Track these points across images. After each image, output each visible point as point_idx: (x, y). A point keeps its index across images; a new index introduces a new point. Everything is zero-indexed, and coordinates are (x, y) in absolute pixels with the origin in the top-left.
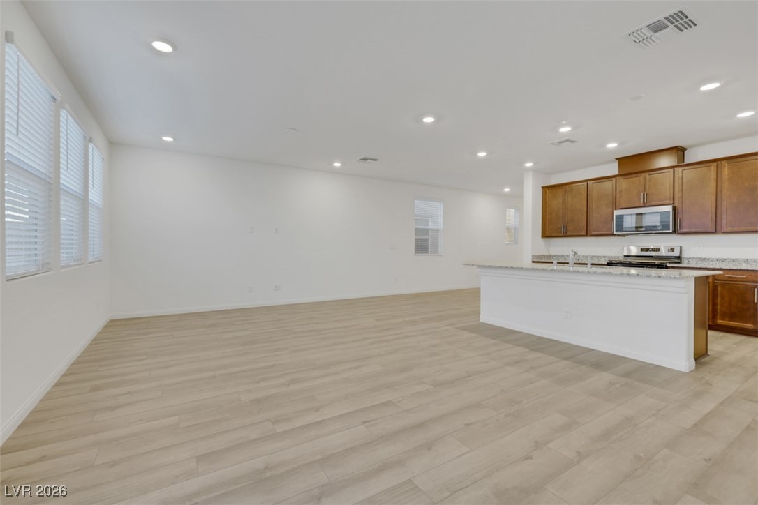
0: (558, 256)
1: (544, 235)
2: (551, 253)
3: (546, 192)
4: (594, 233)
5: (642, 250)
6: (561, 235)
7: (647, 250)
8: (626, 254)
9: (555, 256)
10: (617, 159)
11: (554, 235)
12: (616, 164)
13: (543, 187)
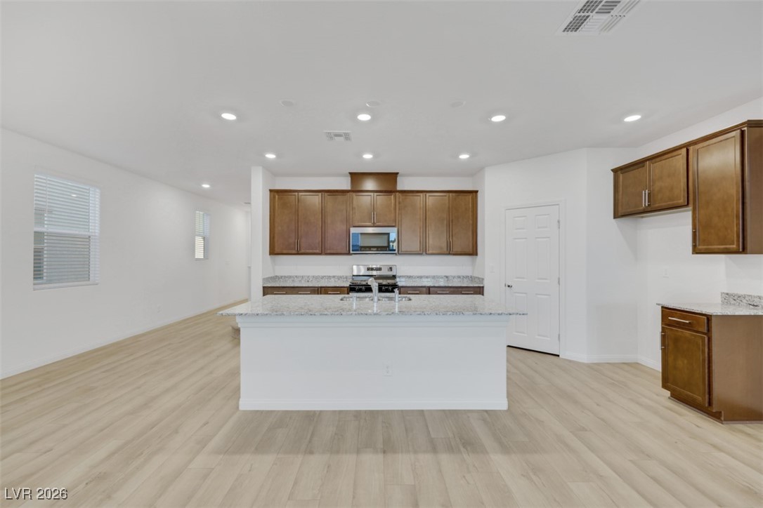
0: (285, 277)
1: (273, 252)
2: (277, 274)
3: (274, 197)
4: (329, 252)
5: (368, 269)
6: (294, 252)
7: (372, 269)
8: (355, 273)
9: (282, 277)
10: (350, 173)
11: (285, 252)
12: (349, 179)
13: (271, 191)
